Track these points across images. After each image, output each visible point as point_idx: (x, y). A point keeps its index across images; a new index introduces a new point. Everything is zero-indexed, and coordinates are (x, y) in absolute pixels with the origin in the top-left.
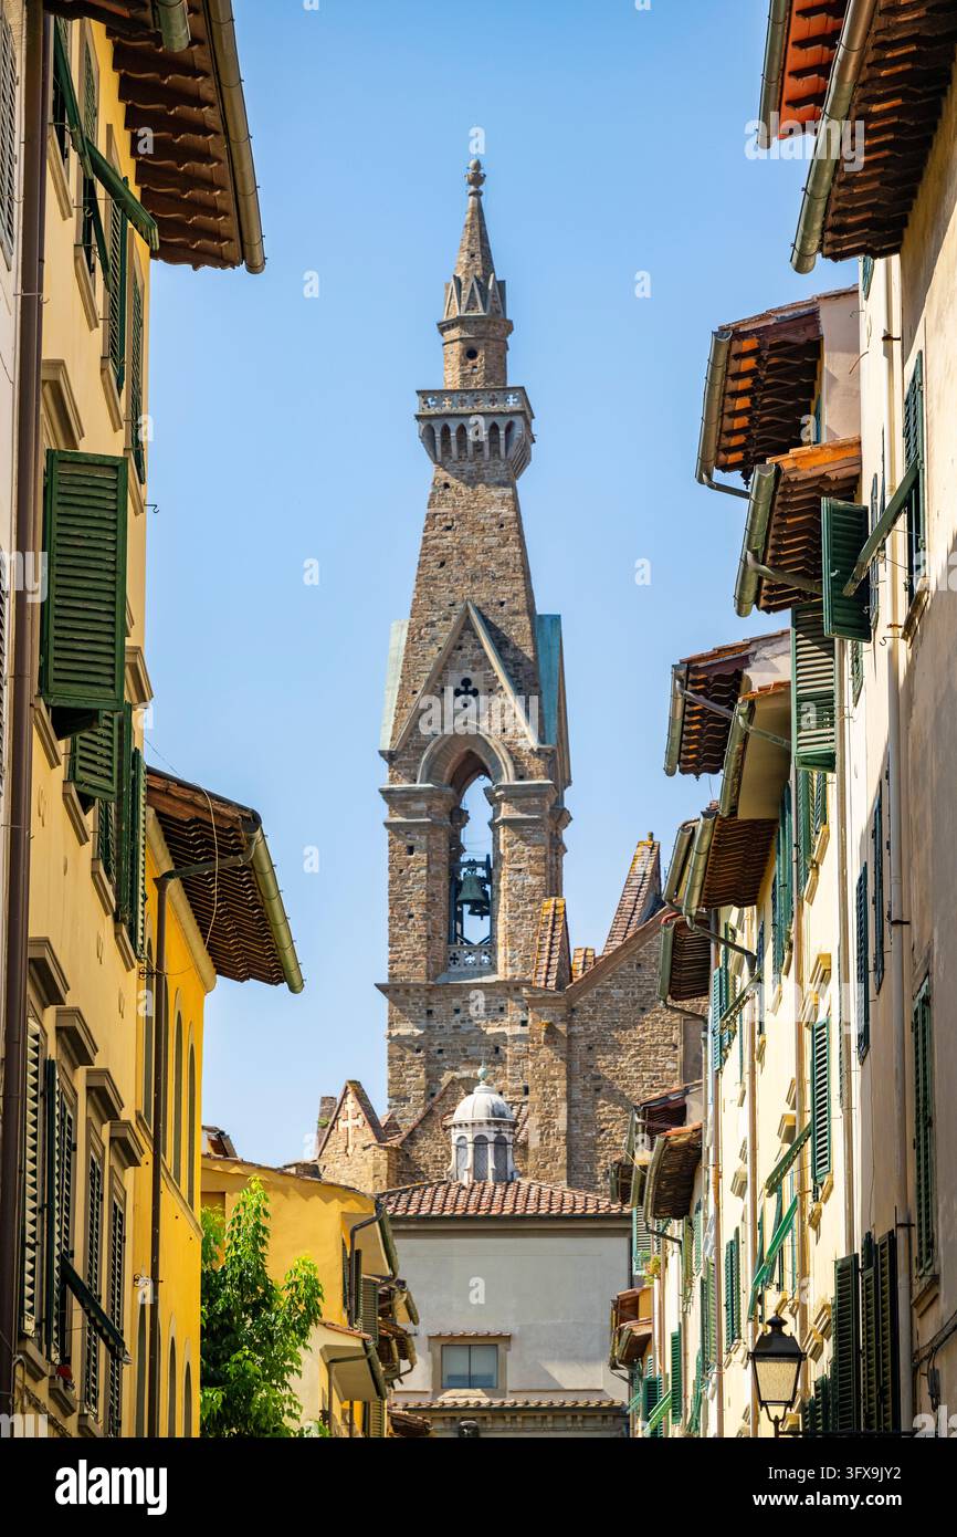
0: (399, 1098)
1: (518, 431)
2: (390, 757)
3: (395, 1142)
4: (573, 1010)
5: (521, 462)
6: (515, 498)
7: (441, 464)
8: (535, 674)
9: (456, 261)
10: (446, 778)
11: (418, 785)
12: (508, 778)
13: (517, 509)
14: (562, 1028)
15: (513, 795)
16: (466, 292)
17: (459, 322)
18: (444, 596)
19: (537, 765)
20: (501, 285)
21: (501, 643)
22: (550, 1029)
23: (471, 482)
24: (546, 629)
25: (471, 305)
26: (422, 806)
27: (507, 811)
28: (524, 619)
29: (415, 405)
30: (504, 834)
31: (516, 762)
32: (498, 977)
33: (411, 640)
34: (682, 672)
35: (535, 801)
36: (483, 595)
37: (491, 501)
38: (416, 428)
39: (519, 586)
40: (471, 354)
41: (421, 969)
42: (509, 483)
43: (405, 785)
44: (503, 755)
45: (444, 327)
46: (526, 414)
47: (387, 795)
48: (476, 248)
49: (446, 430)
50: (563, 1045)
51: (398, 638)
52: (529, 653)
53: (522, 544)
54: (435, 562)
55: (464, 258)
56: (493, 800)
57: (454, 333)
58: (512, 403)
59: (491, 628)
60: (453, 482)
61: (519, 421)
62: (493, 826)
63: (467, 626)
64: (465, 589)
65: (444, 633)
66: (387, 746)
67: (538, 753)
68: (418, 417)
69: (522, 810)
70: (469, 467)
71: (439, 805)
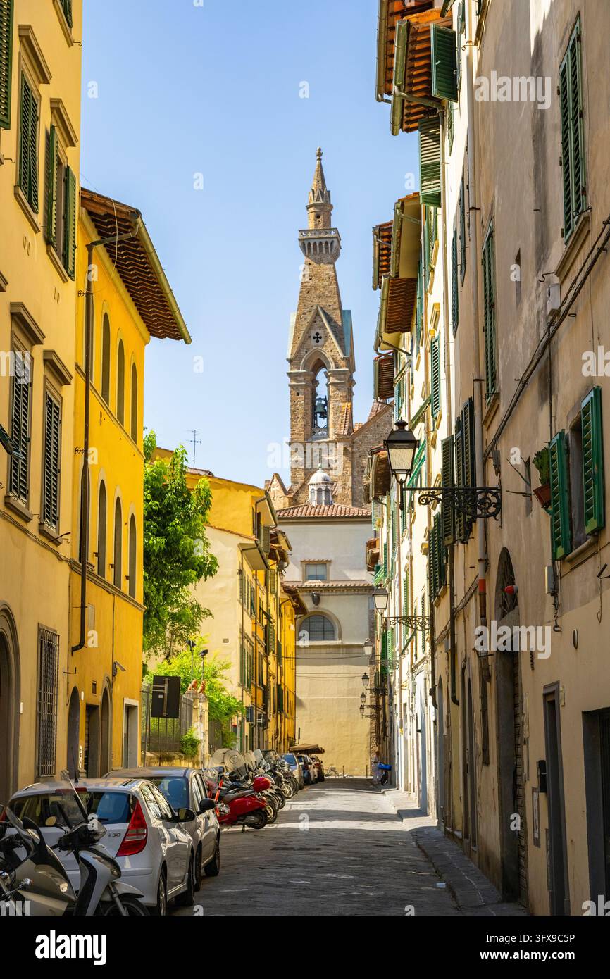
0: (295, 482)
1: (335, 244)
2: (290, 361)
3: (291, 495)
4: (354, 443)
5: (336, 256)
6: (334, 268)
7: (308, 256)
8: (342, 331)
9: (313, 183)
10: (310, 369)
11: (300, 371)
12: (333, 368)
13: (335, 272)
14: (350, 449)
15: (335, 374)
16: (316, 195)
17: (314, 205)
18: (309, 303)
19: (343, 363)
20: (329, 192)
21: (330, 320)
22: (345, 449)
23: (319, 262)
24: (346, 315)
25: (318, 199)
26: (302, 378)
27: (332, 380)
28: (338, 311)
29: (298, 235)
30: (331, 388)
31: (336, 362)
32: (330, 439)
33: (297, 319)
34: (377, 231)
35: (342, 376)
36: (323, 303)
37: (326, 269)
38: (298, 243)
39: (336, 299)
40: (318, 217)
41: (302, 437)
42: (332, 263)
43: (296, 371)
44: (331, 360)
45: (308, 207)
46: (338, 238)
47: (289, 374)
48: (320, 179)
49: (309, 244)
50: (350, 455)
51: (293, 319)
52: (340, 324)
53: (337, 284)
54: (306, 290)
55: (315, 183)
56: (327, 376)
57: (312, 209)
58: (333, 234)
59: (326, 314)
60: (312, 263)
61: (335, 240)
62: (327, 385)
63: (317, 314)
64: (317, 300)
65: (309, 317)
66: (289, 357)
67: (344, 359)
68: (299, 240)
69: (338, 379)
70: (318, 257)
71: (308, 378)
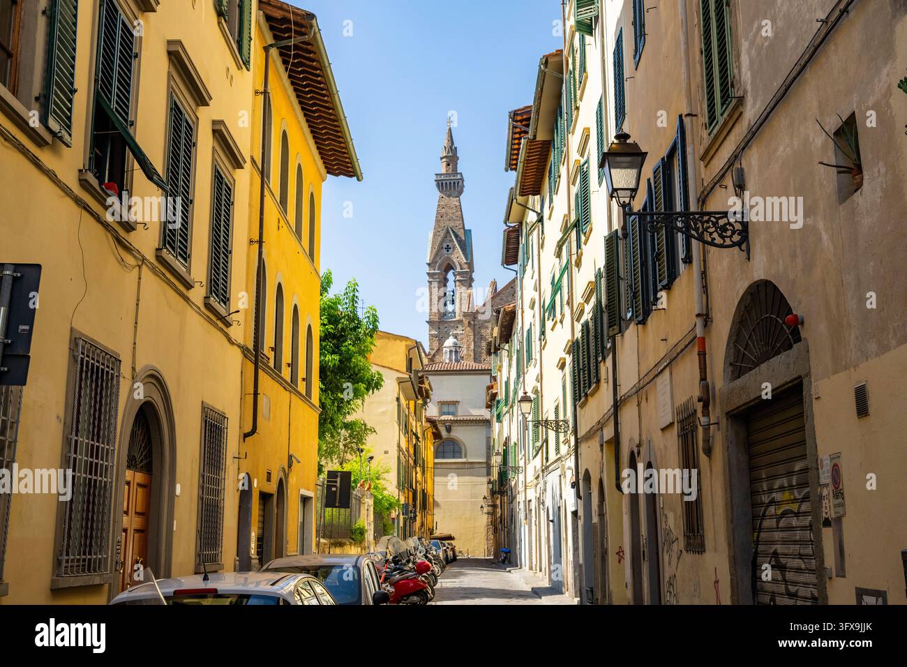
0: (432, 349)
1: (460, 183)
2: (429, 264)
3: (430, 357)
4: (475, 318)
5: (461, 192)
6: (459, 200)
7: (441, 192)
8: (465, 244)
9: (445, 142)
10: (443, 270)
11: (436, 271)
12: (458, 269)
13: (460, 202)
14: (472, 322)
15: (460, 274)
16: (447, 149)
17: (445, 157)
18: (442, 225)
19: (466, 266)
20: (456, 148)
21: (456, 236)
22: (469, 323)
23: (449, 196)
24: (468, 233)
25: (448, 152)
26: (437, 277)
27: (458, 278)
28: (462, 230)
29: (435, 178)
30: (457, 283)
31: (460, 265)
32: (457, 319)
33: (434, 235)
34: (512, 115)
35: (465, 275)
36: (452, 224)
37: (454, 201)
38: (435, 183)
39: (461, 222)
40: (449, 165)
41: (437, 317)
42: (458, 197)
43: (433, 271)
44: (457, 264)
45: (442, 158)
46: (462, 179)
47: (428, 274)
48: (449, 139)
49: (442, 184)
50: (472, 327)
51: (431, 236)
52: (463, 238)
53: (461, 211)
54: (440, 216)
55: (447, 141)
56: (455, 275)
57: (444, 160)
58: (459, 177)
59: (454, 232)
60: (444, 197)
61: (460, 181)
62: (455, 282)
63: (448, 232)
64: (447, 223)
65: (442, 234)
66: (428, 262)
67: (466, 263)
68: (436, 181)
69: (462, 277)
70: (448, 193)
71: (441, 277)
